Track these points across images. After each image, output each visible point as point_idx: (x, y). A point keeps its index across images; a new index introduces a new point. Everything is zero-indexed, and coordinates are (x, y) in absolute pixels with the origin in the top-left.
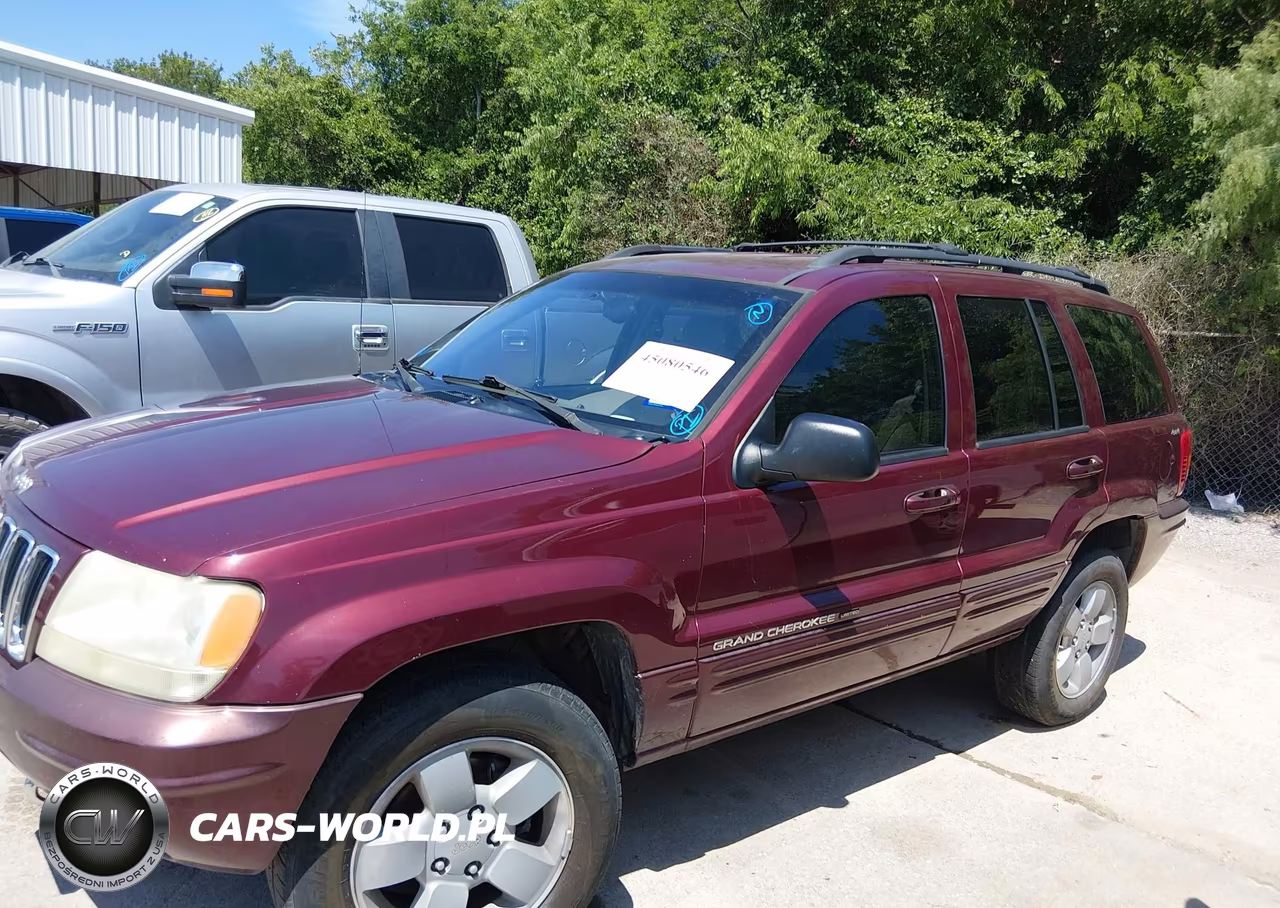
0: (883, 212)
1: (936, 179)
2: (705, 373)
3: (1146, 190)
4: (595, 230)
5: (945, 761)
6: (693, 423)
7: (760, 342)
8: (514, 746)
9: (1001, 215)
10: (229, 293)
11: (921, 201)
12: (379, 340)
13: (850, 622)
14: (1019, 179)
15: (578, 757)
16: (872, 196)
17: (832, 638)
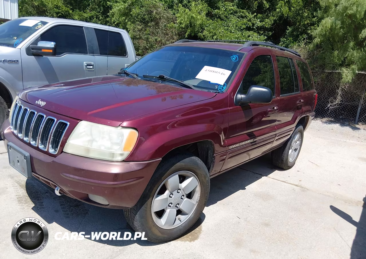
0: (221, 35)
1: (235, 26)
2: (224, 74)
3: (288, 31)
4: (138, 37)
5: (264, 178)
6: (224, 88)
7: (237, 66)
8: (189, 173)
9: (251, 37)
10: (51, 51)
11: (231, 32)
12: (91, 67)
13: (255, 142)
14: (256, 27)
15: (203, 176)
16: (218, 30)
17: (252, 145)
